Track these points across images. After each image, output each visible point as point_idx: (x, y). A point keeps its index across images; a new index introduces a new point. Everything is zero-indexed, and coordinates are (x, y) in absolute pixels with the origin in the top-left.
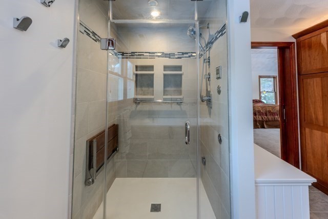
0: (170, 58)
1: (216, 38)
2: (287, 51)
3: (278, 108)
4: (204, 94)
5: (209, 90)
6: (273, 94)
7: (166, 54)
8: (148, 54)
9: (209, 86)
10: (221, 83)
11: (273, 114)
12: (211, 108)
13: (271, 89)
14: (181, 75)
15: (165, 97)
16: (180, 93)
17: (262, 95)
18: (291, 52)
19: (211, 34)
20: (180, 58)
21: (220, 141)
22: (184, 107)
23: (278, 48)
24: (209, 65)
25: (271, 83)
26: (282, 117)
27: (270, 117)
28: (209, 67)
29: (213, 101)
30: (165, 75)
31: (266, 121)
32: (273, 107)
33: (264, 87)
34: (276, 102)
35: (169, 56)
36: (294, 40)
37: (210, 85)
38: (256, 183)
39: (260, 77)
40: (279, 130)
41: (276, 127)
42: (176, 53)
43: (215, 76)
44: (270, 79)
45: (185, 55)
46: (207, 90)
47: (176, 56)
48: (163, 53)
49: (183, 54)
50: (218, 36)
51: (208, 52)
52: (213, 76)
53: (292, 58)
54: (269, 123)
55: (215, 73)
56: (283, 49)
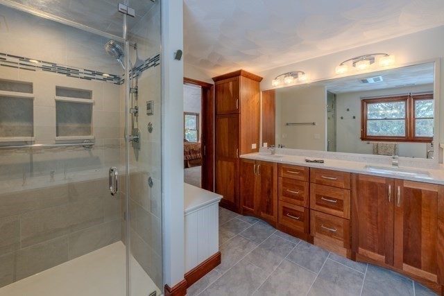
0: (68, 75)
1: (147, 67)
2: (209, 92)
3: (200, 146)
4: (129, 132)
5: (135, 127)
6: (195, 132)
7: (60, 68)
8: (17, 60)
9: (135, 123)
10: (153, 120)
11: (195, 152)
12: (139, 149)
13: (194, 127)
14: (90, 105)
15: (60, 138)
16: (89, 132)
17: (186, 134)
18: (211, 94)
19: (140, 58)
20: (90, 79)
21: (151, 184)
22: (96, 152)
23: (202, 88)
24: (137, 96)
25: (194, 121)
26: (203, 154)
27: (193, 156)
28: (137, 99)
29: (142, 140)
30: (58, 102)
31: (190, 160)
32: (196, 145)
33: (188, 125)
34: (198, 140)
35: (68, 72)
36: (213, 83)
37: (137, 121)
38: (185, 213)
39: (185, 113)
40: (200, 167)
41: (198, 165)
42: (80, 70)
43: (145, 111)
44: (193, 116)
45: (97, 76)
46: (133, 127)
47: (83, 75)
48: (54, 65)
49: (94, 73)
50: (150, 65)
51: (134, 79)
52: (143, 111)
53: (211, 99)
54: (192, 162)
55: (146, 107)
56: (206, 88)
